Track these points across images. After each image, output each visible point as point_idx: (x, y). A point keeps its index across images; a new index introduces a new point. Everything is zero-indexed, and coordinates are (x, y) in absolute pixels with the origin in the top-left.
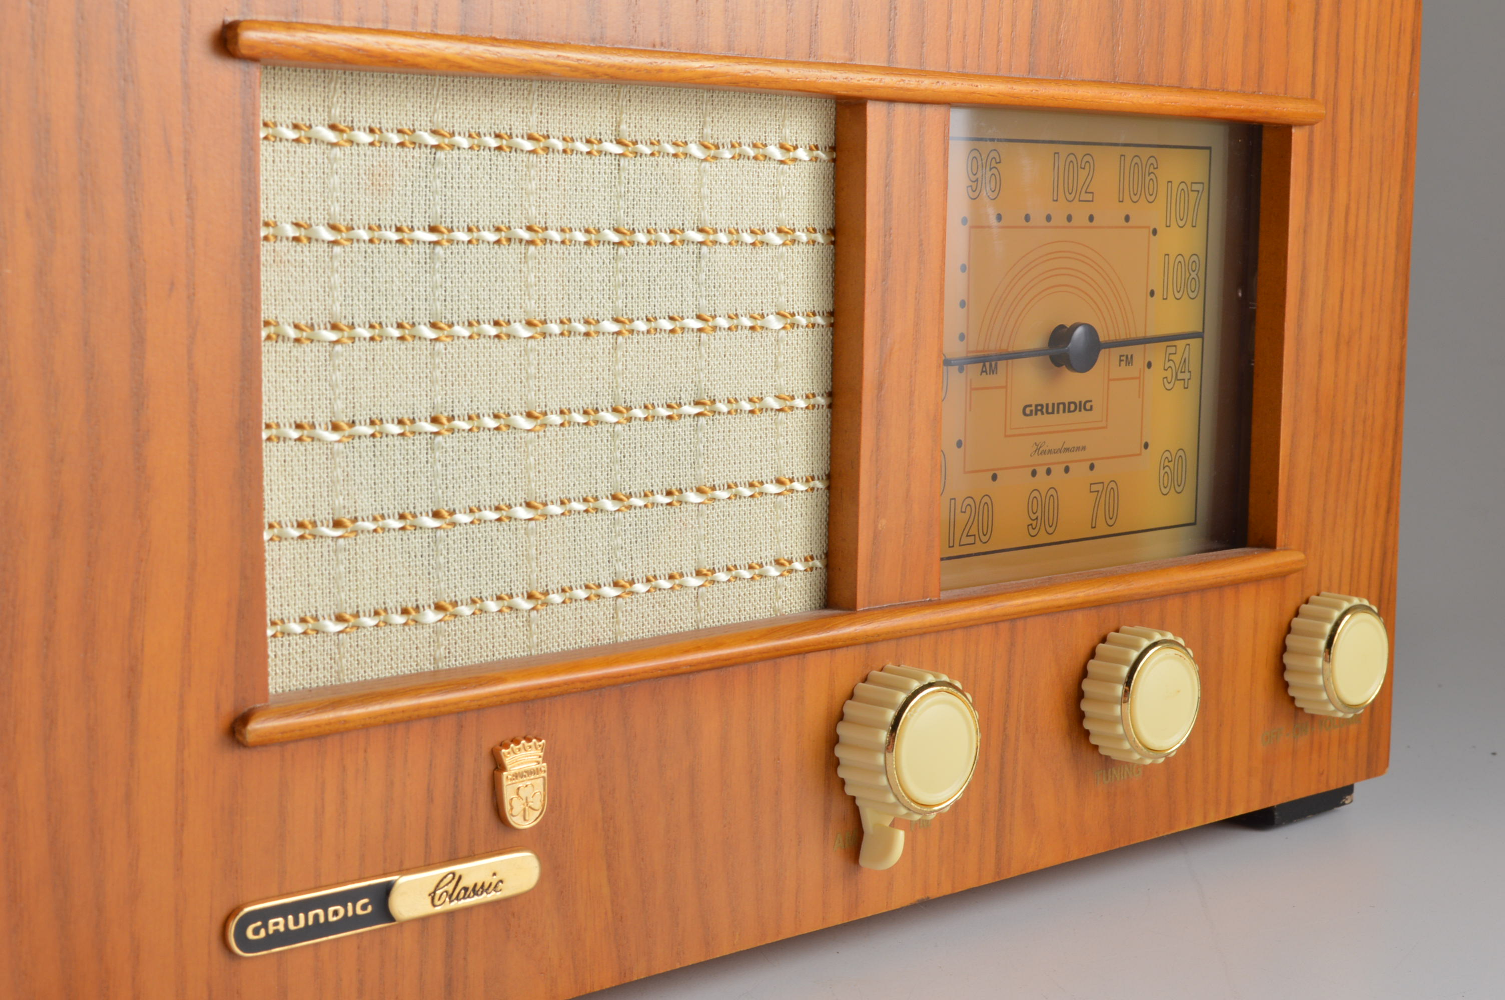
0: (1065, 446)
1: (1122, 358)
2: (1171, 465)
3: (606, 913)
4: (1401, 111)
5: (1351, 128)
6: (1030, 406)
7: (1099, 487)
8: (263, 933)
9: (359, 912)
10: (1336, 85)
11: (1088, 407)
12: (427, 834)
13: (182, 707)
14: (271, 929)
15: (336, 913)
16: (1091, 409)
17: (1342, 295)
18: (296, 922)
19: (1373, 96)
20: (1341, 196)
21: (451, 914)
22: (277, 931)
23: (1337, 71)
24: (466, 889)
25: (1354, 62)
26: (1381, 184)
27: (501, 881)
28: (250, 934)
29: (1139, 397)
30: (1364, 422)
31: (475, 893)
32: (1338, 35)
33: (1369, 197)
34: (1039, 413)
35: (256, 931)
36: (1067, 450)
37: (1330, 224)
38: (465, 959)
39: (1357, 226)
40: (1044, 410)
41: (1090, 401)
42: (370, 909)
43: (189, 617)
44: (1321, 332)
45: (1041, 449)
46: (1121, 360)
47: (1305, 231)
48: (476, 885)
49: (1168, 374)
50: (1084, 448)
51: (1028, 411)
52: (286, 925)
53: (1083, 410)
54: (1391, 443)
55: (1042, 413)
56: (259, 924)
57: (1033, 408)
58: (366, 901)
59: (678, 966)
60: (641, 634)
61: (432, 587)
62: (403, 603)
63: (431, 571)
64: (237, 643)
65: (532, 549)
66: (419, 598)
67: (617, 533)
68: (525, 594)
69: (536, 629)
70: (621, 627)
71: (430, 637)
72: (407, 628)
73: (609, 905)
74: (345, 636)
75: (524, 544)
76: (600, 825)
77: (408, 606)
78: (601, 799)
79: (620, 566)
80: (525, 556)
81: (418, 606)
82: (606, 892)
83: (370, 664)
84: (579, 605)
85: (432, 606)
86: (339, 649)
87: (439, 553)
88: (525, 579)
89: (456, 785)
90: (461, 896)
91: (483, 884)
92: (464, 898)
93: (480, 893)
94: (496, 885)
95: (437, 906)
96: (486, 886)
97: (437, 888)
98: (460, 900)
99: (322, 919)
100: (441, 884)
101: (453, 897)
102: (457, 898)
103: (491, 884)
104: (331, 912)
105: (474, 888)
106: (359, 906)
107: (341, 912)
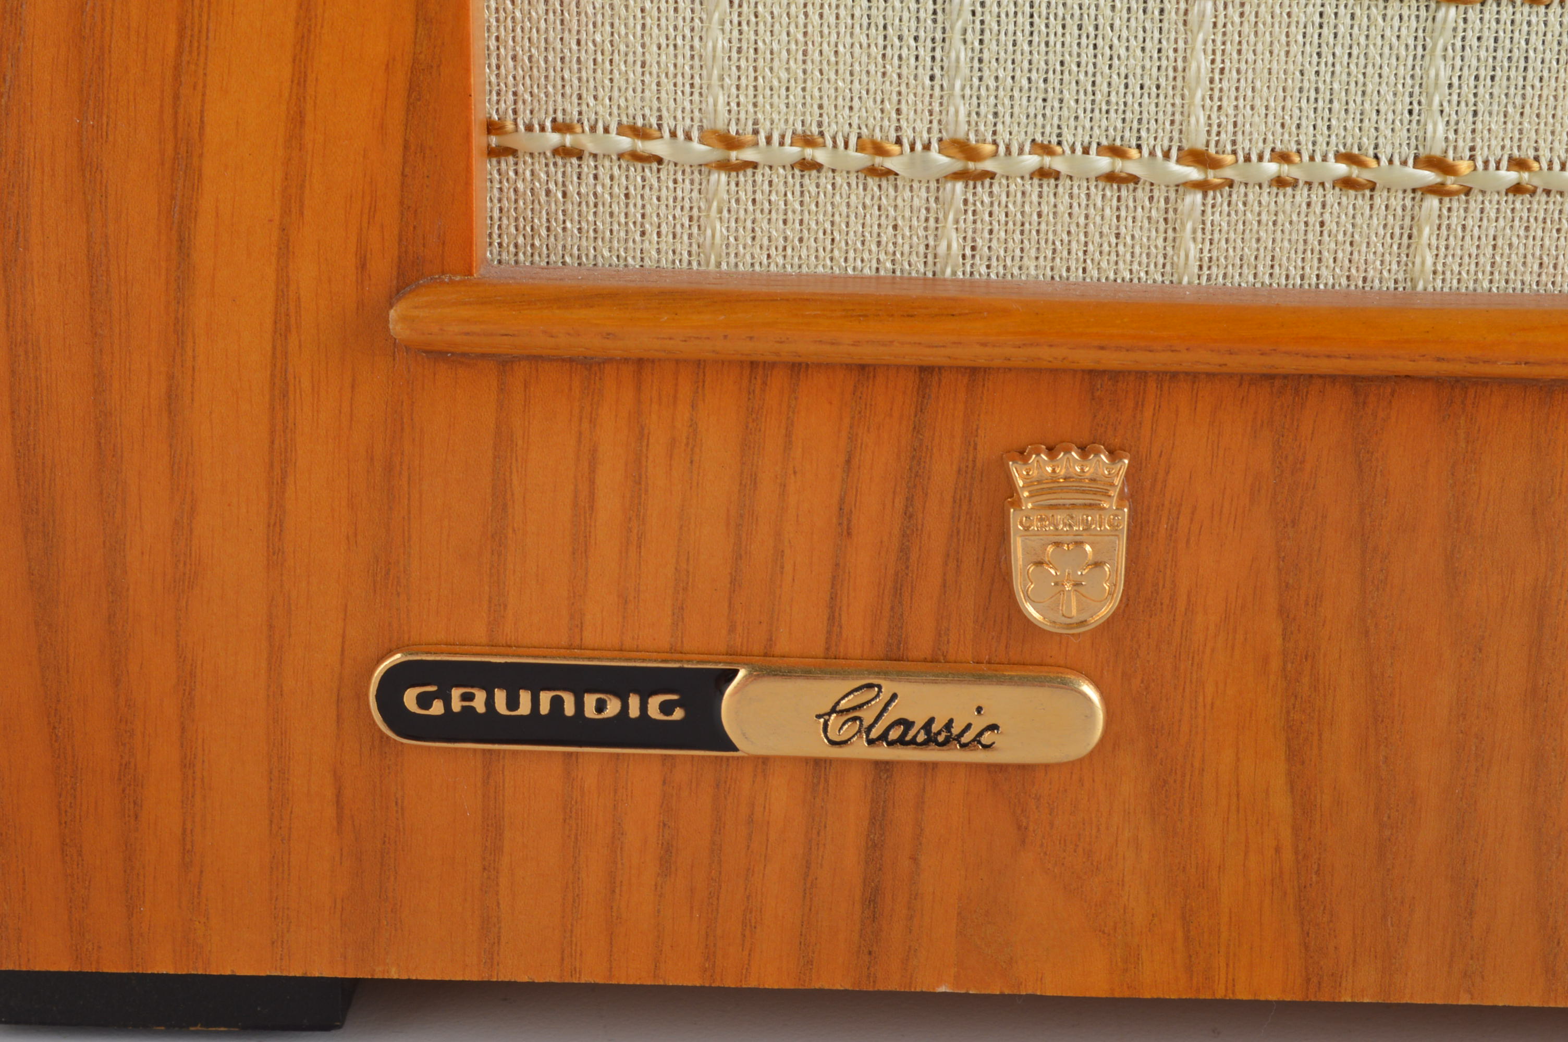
3: (1278, 850)
8: (437, 708)
9: (655, 715)
12: (833, 598)
13: (285, 251)
14: (457, 705)
15: (601, 706)
21: (885, 769)
22: (469, 711)
24: (907, 724)
27: (993, 727)
28: (410, 698)
31: (931, 740)
35: (424, 701)
38: (914, 859)
42: (678, 714)
43: (300, 79)
48: (931, 721)
52: (490, 702)
56: (431, 690)
58: (673, 696)
59: (1465, 1000)
60: (1486, 285)
61: (936, 108)
62: (864, 131)
63: (937, 72)
64: (406, 147)
65: (1201, 63)
66: (904, 124)
67: (1439, 51)
68: (1174, 153)
69: (1194, 231)
70: (1429, 260)
71: (928, 210)
72: (872, 182)
73: (1286, 834)
74: (723, 177)
75: (1181, 44)
76: (1275, 664)
77: (878, 135)
78: (1283, 611)
79: (1441, 127)
80: (1180, 72)
81: (899, 141)
82: (1281, 803)
83: (781, 242)
84: (1316, 199)
85: (935, 145)
86: (709, 202)
87: (957, 37)
88: (1176, 122)
89: (908, 515)
90: (894, 734)
91: (949, 725)
92: (902, 741)
93: (941, 739)
94: (981, 734)
95: (833, 743)
96: (956, 731)
97: (833, 710)
98: (891, 744)
99: (569, 709)
100: (844, 704)
101: (874, 734)
102: (884, 737)
103: (969, 726)
104: (590, 701)
105: (927, 726)
106: (654, 703)
107: (613, 707)
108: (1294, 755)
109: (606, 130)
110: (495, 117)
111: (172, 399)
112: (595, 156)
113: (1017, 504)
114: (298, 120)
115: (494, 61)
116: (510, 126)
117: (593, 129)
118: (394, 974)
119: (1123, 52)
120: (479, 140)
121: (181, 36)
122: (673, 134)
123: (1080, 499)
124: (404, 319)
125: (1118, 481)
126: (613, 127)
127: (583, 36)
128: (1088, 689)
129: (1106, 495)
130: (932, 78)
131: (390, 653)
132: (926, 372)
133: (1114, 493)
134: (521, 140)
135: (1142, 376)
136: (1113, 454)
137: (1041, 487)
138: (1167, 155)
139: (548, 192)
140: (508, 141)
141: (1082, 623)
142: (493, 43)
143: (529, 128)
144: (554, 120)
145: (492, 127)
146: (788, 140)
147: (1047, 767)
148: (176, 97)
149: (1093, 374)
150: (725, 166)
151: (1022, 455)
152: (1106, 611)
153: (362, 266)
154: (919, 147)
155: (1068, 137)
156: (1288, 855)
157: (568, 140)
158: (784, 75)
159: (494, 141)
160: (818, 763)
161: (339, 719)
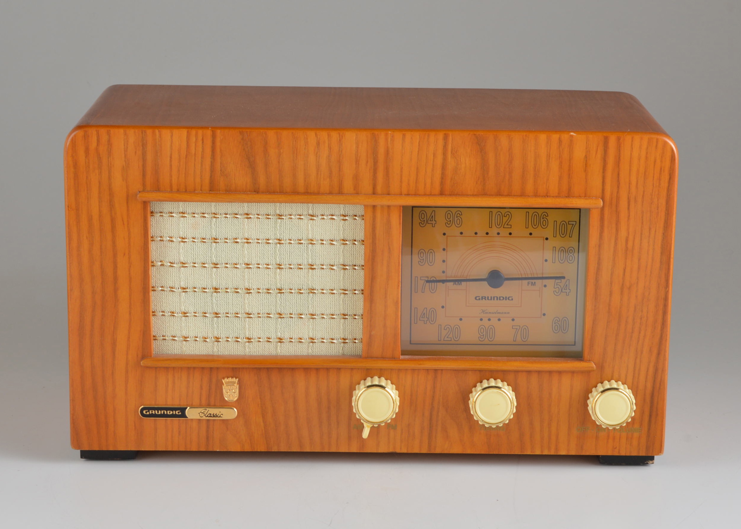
0: (498, 311)
1: (529, 283)
2: (560, 323)
3: (262, 430)
4: (663, 201)
5: (629, 208)
6: (479, 297)
7: (518, 327)
9: (177, 413)
10: (618, 192)
11: (510, 298)
12: (200, 397)
13: (127, 354)
14: (151, 413)
15: (170, 412)
16: (512, 299)
17: (625, 270)
18: (158, 412)
19: (643, 196)
20: (623, 233)
21: (208, 420)
22: (152, 414)
23: (618, 187)
24: (210, 414)
25: (630, 183)
26: (650, 229)
27: (222, 414)
28: (144, 412)
29: (540, 297)
30: (641, 319)
31: (214, 416)
32: (619, 174)
33: (641, 234)
34: (484, 300)
35: (146, 412)
36: (499, 313)
37: (616, 244)
38: (213, 433)
39: (633, 244)
40: (486, 299)
41: (512, 297)
43: (129, 333)
44: (611, 284)
45: (485, 312)
46: (528, 284)
47: (600, 246)
48: (214, 414)
49: (557, 290)
50: (509, 313)
51: (478, 298)
52: (155, 412)
53: (507, 299)
54: (659, 328)
55: (485, 299)
56: (147, 411)
57: (481, 298)
58: (179, 411)
59: (289, 451)
60: (287, 354)
61: (213, 333)
62: (203, 336)
63: (212, 328)
64: (143, 341)
65: (247, 326)
66: (208, 335)
67: (279, 324)
68: (244, 338)
69: (248, 348)
70: (279, 351)
71: (212, 346)
72: (205, 342)
73: (263, 428)
74: (185, 342)
75: (244, 324)
76: (260, 405)
77: (205, 336)
78: (260, 398)
79: (279, 334)
80: (244, 328)
81: (208, 337)
82: (262, 424)
83: (193, 350)
84: (264, 343)
85: (213, 337)
86: (183, 345)
87: (215, 324)
88: (245, 334)
89: (210, 386)
90: (209, 416)
91: (216, 414)
92: (210, 416)
93: (215, 416)
94: (220, 415)
95: (201, 417)
96: (217, 415)
97: (201, 412)
98: (209, 417)
99: (166, 413)
100: (202, 411)
101: (206, 415)
102: (208, 416)
103: (219, 414)
104: (168, 412)
105: (213, 415)
106: (177, 412)
107: (171, 413)
108: (263, 417)
109: (169, 336)
110: (154, 335)
111: (113, 373)
112: (168, 340)
113: (224, 385)
114: (129, 338)
115: (154, 328)
116: (156, 336)
117: (167, 336)
118: (143, 450)
119: (237, 325)
120: (152, 338)
121: (114, 328)
122: (178, 337)
123: (233, 384)
124: (143, 363)
125: (237, 382)
126: (170, 336)
127: (166, 324)
128: (235, 409)
129: (235, 384)
130: (212, 329)
131: (141, 406)
132: (211, 368)
133: (236, 383)
134: (158, 338)
135: (239, 368)
136: (236, 378)
137: (226, 383)
138: (243, 338)
139: (162, 344)
140: (156, 338)
141: (233, 400)
142: (154, 326)
143: (159, 336)
144: (162, 335)
145: (154, 336)
146: (193, 337)
147: (230, 420)
148: (113, 336)
149: (233, 368)
150: (185, 341)
151: (224, 379)
152: (236, 399)
153: (137, 356)
154: (211, 338)
155: (230, 336)
156: (264, 431)
157: (164, 338)
158: (192, 329)
159: (154, 338)
160: (199, 420)
161: (135, 415)
